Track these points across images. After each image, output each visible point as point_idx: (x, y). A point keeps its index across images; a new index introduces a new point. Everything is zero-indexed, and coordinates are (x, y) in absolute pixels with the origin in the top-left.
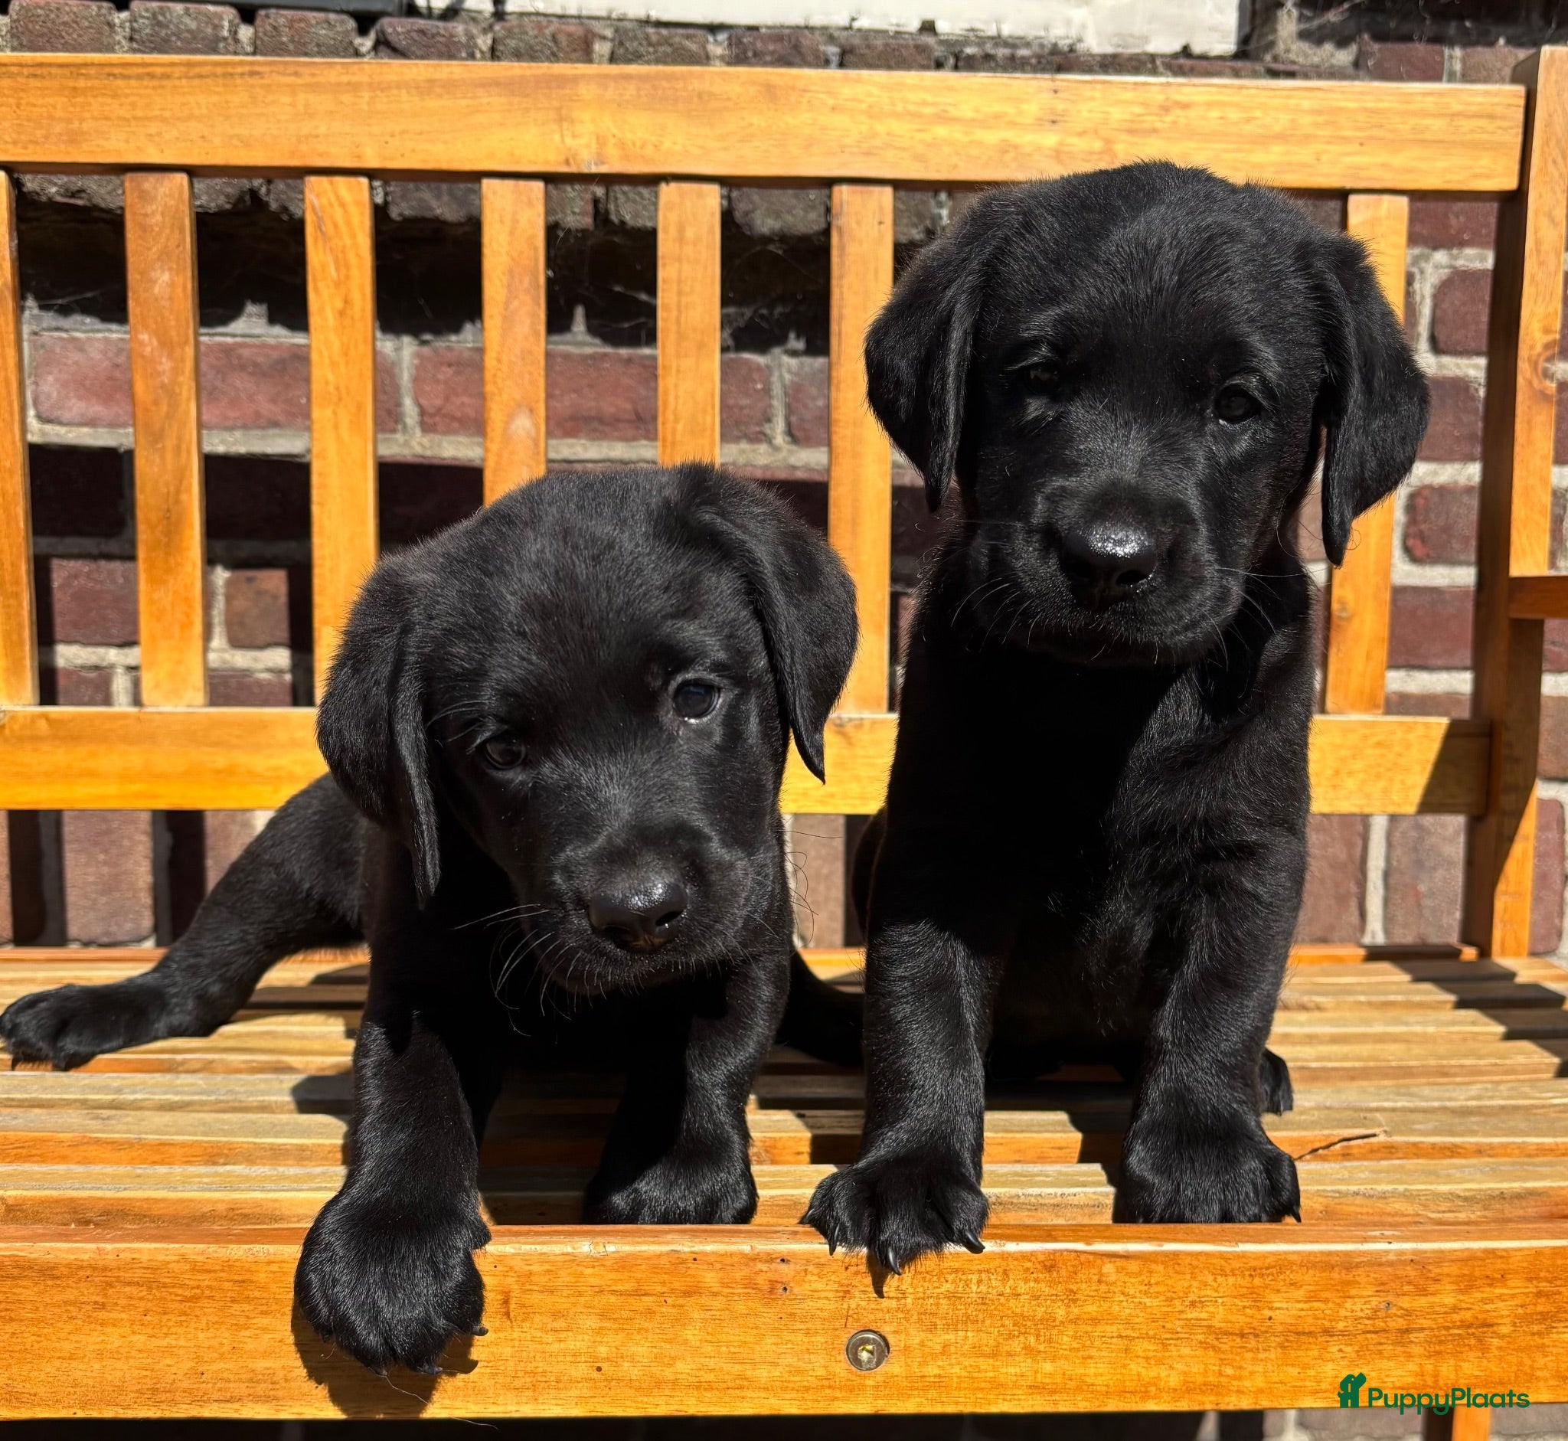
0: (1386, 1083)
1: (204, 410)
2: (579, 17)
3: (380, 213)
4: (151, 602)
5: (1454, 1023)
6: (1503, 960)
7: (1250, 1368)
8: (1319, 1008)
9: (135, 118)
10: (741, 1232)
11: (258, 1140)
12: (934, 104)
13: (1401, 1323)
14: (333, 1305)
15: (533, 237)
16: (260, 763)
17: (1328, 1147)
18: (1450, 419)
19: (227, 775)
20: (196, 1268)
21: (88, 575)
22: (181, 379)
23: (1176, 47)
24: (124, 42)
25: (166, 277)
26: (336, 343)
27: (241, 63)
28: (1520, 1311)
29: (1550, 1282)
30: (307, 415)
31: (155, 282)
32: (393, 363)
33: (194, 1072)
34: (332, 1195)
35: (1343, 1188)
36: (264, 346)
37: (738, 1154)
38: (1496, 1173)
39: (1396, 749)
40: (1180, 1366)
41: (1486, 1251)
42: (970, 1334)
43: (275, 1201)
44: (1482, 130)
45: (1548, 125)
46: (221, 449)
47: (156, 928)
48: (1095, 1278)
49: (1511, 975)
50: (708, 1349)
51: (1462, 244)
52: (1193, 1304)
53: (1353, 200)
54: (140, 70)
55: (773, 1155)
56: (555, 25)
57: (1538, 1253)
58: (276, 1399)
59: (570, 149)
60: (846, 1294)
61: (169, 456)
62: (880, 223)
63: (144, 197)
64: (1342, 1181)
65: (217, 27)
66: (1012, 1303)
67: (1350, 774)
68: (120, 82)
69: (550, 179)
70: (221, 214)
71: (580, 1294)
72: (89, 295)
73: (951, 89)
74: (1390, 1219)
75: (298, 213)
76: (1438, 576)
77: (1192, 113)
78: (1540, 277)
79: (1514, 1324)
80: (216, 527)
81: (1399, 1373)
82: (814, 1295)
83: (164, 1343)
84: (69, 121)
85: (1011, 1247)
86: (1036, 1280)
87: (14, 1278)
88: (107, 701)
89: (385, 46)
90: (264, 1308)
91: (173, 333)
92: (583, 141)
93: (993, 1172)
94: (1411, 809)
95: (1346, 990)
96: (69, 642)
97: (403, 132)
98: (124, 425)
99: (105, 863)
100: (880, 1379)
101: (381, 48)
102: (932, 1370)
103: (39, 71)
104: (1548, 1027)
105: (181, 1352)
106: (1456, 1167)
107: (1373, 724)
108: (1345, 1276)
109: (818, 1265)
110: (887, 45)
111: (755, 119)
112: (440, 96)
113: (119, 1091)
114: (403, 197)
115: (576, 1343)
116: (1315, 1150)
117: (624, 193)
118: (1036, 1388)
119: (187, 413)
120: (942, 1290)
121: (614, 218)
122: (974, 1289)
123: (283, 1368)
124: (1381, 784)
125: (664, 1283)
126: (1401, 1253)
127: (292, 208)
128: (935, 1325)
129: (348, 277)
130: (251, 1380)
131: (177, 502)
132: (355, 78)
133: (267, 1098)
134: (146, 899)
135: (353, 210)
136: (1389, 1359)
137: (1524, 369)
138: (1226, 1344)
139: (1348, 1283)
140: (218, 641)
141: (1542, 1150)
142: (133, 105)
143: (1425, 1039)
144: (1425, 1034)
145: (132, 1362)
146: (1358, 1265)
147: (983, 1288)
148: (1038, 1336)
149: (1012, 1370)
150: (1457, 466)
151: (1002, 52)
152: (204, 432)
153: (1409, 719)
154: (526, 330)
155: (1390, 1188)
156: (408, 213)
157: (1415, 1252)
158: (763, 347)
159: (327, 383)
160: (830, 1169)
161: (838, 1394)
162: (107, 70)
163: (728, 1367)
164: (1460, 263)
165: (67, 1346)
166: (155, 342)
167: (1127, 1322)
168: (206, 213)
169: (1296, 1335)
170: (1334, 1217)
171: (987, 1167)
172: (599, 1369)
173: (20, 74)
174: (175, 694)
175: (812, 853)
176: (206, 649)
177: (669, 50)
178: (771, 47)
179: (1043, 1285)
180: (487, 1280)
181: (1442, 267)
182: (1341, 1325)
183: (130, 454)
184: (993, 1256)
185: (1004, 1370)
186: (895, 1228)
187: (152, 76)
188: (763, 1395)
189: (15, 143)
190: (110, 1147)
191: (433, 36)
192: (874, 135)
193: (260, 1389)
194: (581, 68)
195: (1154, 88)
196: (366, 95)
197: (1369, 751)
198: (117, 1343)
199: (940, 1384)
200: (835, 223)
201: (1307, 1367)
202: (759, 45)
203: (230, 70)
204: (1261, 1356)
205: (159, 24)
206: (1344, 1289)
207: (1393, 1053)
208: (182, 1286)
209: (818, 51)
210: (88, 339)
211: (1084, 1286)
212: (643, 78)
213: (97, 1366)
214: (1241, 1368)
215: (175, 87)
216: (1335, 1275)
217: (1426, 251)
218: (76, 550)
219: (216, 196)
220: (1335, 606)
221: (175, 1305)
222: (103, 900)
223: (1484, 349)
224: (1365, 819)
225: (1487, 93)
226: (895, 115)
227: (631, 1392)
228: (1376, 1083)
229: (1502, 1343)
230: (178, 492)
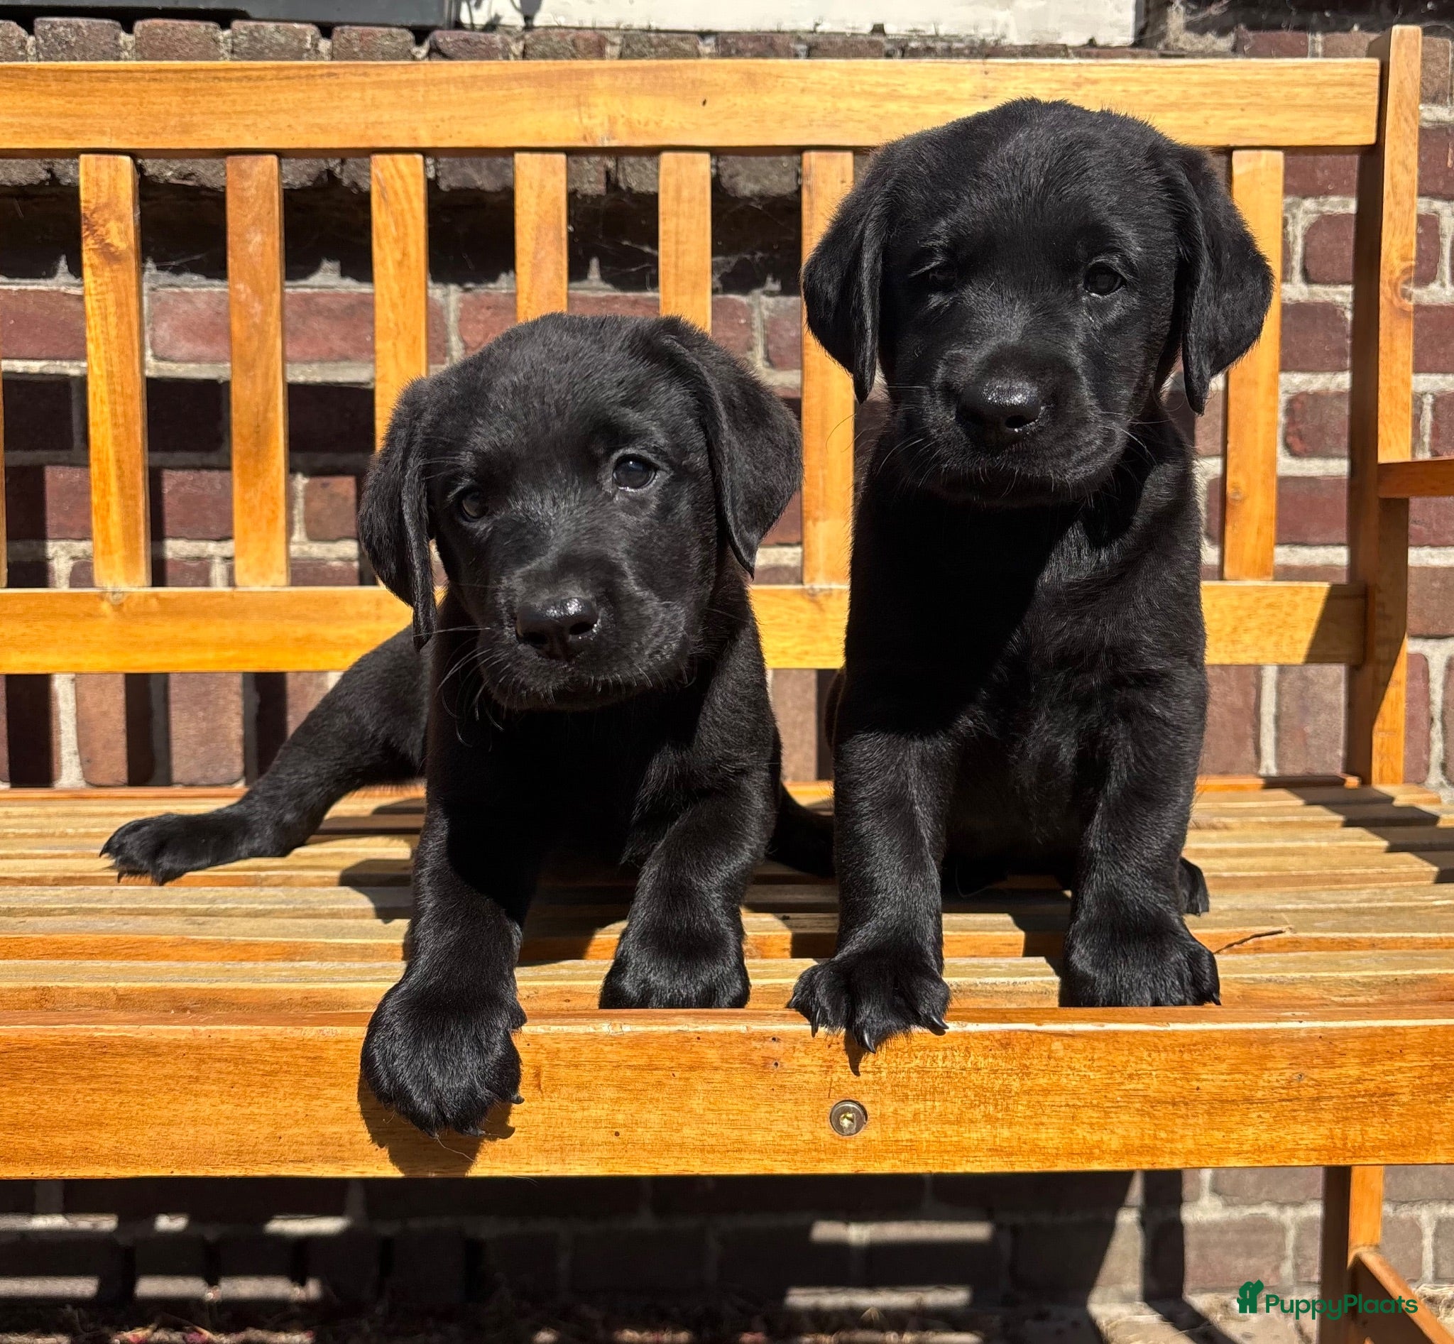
0: (1288, 889)
1: (288, 347)
2: (593, 29)
3: (432, 185)
4: (243, 500)
5: (1343, 839)
6: (1383, 787)
7: (1181, 1132)
8: (1226, 827)
9: (235, 112)
10: (738, 1015)
11: (328, 941)
12: (886, 85)
13: (1313, 1092)
14: (392, 1077)
15: (556, 199)
16: (332, 632)
17: (1241, 942)
18: (1321, 337)
19: (305, 642)
20: (275, 1047)
21: (193, 483)
22: (270, 320)
23: (1084, 40)
24: (226, 54)
25: (258, 238)
26: (396, 288)
27: (321, 67)
28: (1418, 1081)
29: (1443, 1056)
30: (373, 351)
31: (250, 242)
32: (442, 308)
33: (275, 886)
34: (391, 985)
35: (1257, 976)
36: (338, 295)
37: (732, 949)
38: (1389, 963)
39: (1286, 609)
40: (1120, 1131)
41: (1385, 1028)
42: (937, 1104)
43: (343, 990)
44: (1344, 96)
45: (1400, 90)
46: (301, 379)
47: (245, 773)
48: (1045, 1054)
49: (1391, 799)
50: (710, 1116)
51: (1327, 193)
52: (1131, 1076)
53: (1236, 154)
54: (239, 74)
55: (763, 951)
56: (574, 33)
57: (1433, 1030)
58: (342, 1159)
59: (586, 128)
60: (829, 1068)
61: (259, 381)
62: (843, 182)
63: (243, 175)
64: (1256, 970)
65: (302, 41)
66: (973, 1076)
67: (1246, 630)
68: (223, 84)
69: (570, 152)
70: (303, 190)
71: (601, 1068)
72: (197, 257)
73: (901, 72)
74: (1298, 1002)
75: (365, 187)
76: (1314, 467)
77: (1100, 87)
78: (1396, 214)
79: (1413, 1094)
80: (297, 442)
81: (1312, 1136)
82: (802, 1069)
83: (248, 1111)
84: (182, 116)
85: (972, 1027)
86: (994, 1057)
87: (123, 1056)
88: (207, 583)
89: (435, 52)
90: (333, 1081)
91: (264, 283)
92: (596, 121)
93: (953, 964)
94: (1300, 660)
95: (1249, 813)
96: (176, 538)
97: (452, 117)
98: (223, 361)
99: (204, 719)
100: (859, 1143)
101: (434, 54)
102: (904, 1135)
103: (158, 76)
104: (1426, 842)
105: (262, 1119)
106: (1354, 958)
107: (1264, 589)
108: (1261, 1051)
109: (805, 1043)
110: (845, 42)
111: (739, 100)
112: (481, 89)
113: (213, 901)
114: (451, 172)
115: (596, 1111)
116: (1231, 945)
117: (631, 165)
118: (996, 1151)
119: (274, 346)
120: (912, 1065)
121: (623, 185)
122: (940, 1064)
123: (349, 1133)
124: (1274, 639)
125: (672, 1059)
126: (1311, 1030)
127: (361, 184)
128: (907, 1096)
129: (406, 235)
130: (321, 1143)
131: (265, 419)
132: (413, 76)
133: (336, 906)
134: (238, 749)
135: (410, 180)
136: (1302, 1124)
137: (1385, 289)
138: (1160, 1111)
139: (1266, 1057)
140: (298, 536)
141: (1428, 944)
142: (234, 102)
143: (1319, 852)
144: (1320, 848)
145: (220, 1128)
146: (1273, 1042)
147: (948, 1063)
148: (996, 1105)
149: (974, 1135)
150: (1328, 376)
151: (940, 45)
152: (288, 365)
153: (1296, 584)
154: (551, 274)
155: (1297, 975)
156: (453, 185)
157: (1323, 1030)
158: (745, 289)
159: (388, 320)
160: (810, 963)
161: (823, 1156)
162: (213, 74)
163: (727, 1132)
164: (1326, 209)
165: (166, 1114)
166: (249, 291)
167: (1074, 1093)
168: (292, 190)
169: (1221, 1103)
170: (1251, 1001)
171: (947, 961)
172: (617, 1134)
173: (143, 79)
174: (263, 575)
175: (790, 704)
176: (288, 542)
177: (667, 50)
178: (751, 46)
179: (1000, 1061)
180: (523, 1056)
181: (1312, 213)
182: (1260, 1094)
183: (227, 384)
184: (955, 1035)
185: (966, 1135)
186: (867, 1012)
187: (249, 79)
188: (758, 1156)
189: (138, 134)
190: (204, 947)
191: (476, 44)
192: (837, 110)
193: (329, 1151)
194: (596, 63)
195: (1068, 68)
196: (422, 89)
197: (1261, 612)
198: (208, 1111)
199: (912, 1148)
200: (806, 183)
201: (1231, 1131)
202: (741, 44)
203: (312, 72)
204: (1191, 1121)
205: (255, 39)
206: (1262, 1063)
207: (1293, 865)
208: (264, 1062)
209: (788, 47)
210: (196, 293)
211: (1035, 1061)
212: (645, 70)
213: (191, 1131)
214: (1173, 1132)
215: (267, 87)
216: (1254, 1050)
217: (1297, 199)
218: (184, 463)
219: (301, 175)
220: (1230, 490)
221: (258, 1078)
222: (203, 749)
223: (1351, 278)
224: (1258, 669)
225: (1347, 65)
226: (855, 95)
227: (645, 1154)
228: (1280, 889)
229: (1402, 1111)
230: (266, 411)
